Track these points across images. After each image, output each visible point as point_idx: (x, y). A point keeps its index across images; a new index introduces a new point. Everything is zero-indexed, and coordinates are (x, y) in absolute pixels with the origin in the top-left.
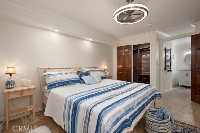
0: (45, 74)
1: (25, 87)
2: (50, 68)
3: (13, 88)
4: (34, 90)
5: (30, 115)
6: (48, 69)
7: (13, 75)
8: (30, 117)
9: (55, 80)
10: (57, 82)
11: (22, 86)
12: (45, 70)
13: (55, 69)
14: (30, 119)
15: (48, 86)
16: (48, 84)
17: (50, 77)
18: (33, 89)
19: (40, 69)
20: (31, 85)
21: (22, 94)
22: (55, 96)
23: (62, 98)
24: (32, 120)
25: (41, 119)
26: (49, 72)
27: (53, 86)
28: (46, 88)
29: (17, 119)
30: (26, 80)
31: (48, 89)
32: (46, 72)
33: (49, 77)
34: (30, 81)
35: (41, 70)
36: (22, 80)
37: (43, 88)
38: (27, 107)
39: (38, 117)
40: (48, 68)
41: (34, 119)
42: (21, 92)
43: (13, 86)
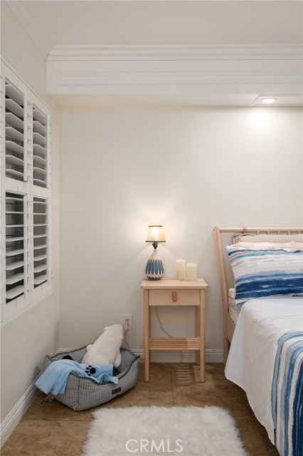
0: (230, 248)
1: (183, 280)
2: (248, 228)
3: (159, 279)
4: (202, 292)
5: (196, 364)
6: (244, 232)
7: (159, 245)
8: (195, 371)
9: (258, 271)
10: (263, 279)
11: (178, 277)
12: (235, 237)
13: (266, 232)
14: (192, 375)
15: (237, 288)
16: (237, 282)
17: (243, 259)
18: (199, 290)
19: (221, 231)
20: (198, 277)
21: (174, 298)
22: (253, 324)
23: (270, 334)
24: (197, 380)
25: (218, 387)
26: (244, 244)
27: (252, 288)
28: (233, 291)
29: (169, 364)
30: (186, 263)
31: (237, 297)
32: (236, 242)
33: (241, 259)
34: (195, 265)
35: (222, 234)
36: (178, 261)
37: (228, 292)
38: (188, 340)
39: (213, 379)
40: (241, 229)
41: (202, 380)
42: (174, 293)
43: (158, 276)
